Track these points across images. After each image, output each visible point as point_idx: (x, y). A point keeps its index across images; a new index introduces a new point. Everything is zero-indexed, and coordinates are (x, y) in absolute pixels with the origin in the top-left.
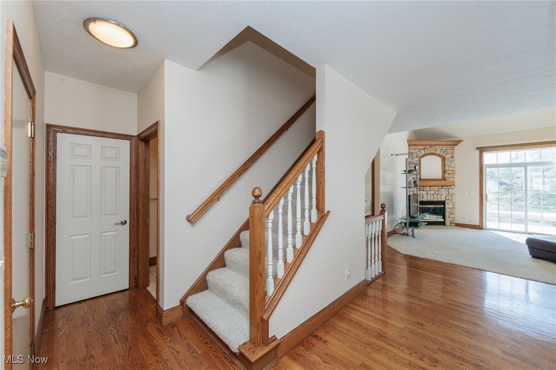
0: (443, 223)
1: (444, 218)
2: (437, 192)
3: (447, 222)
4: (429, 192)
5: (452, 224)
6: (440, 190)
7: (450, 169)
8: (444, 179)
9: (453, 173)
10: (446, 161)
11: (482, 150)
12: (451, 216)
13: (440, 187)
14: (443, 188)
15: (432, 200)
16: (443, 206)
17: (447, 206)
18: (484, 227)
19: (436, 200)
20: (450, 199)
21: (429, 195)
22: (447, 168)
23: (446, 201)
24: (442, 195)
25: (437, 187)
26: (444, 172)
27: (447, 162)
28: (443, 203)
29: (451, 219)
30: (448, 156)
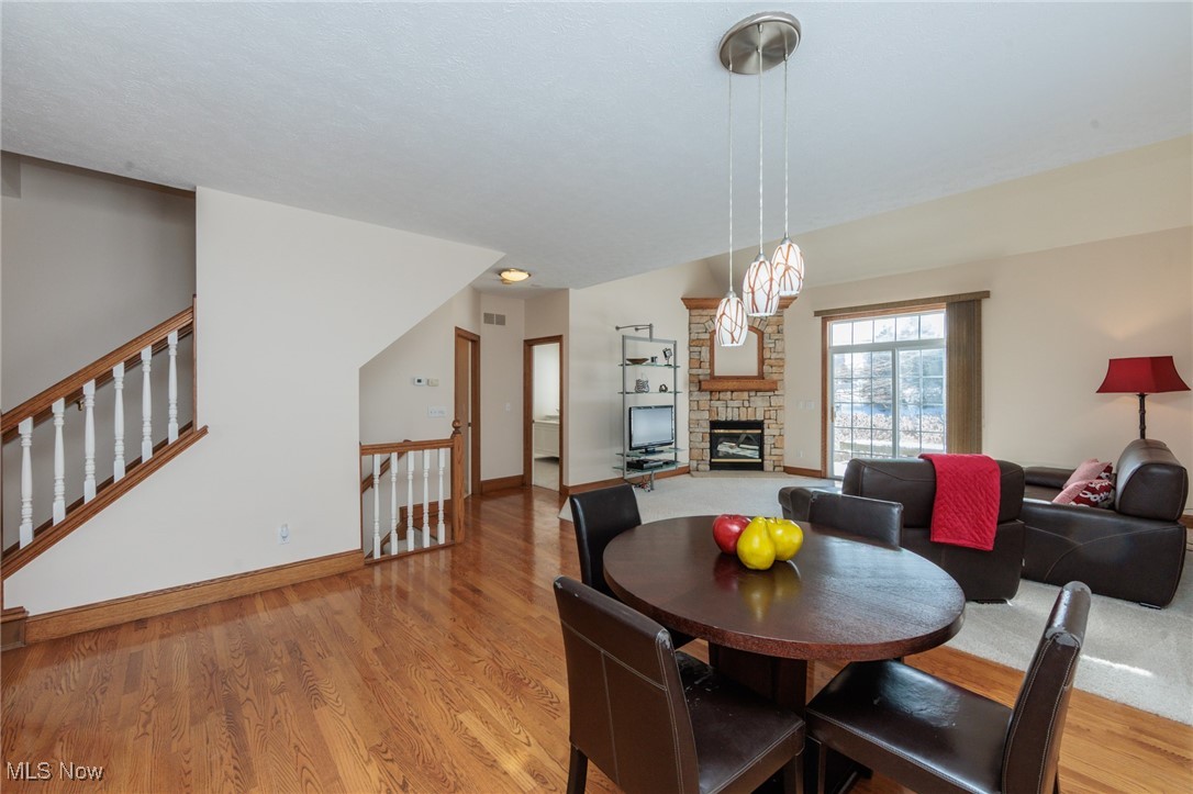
0: (759, 467)
1: (762, 456)
2: (746, 404)
3: (768, 465)
4: (731, 403)
5: (777, 469)
6: (752, 399)
7: (774, 356)
8: (761, 376)
9: (781, 363)
10: (766, 340)
11: (826, 316)
12: (774, 451)
13: (752, 394)
14: (759, 394)
15: (736, 419)
16: (759, 431)
17: (766, 432)
18: (829, 475)
19: (743, 418)
20: (773, 417)
21: (729, 410)
22: (767, 354)
23: (766, 422)
24: (756, 408)
25: (746, 394)
26: (762, 361)
27: (768, 344)
28: (759, 425)
29: (775, 458)
30: (769, 330)
